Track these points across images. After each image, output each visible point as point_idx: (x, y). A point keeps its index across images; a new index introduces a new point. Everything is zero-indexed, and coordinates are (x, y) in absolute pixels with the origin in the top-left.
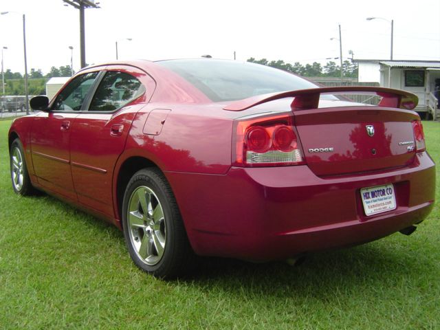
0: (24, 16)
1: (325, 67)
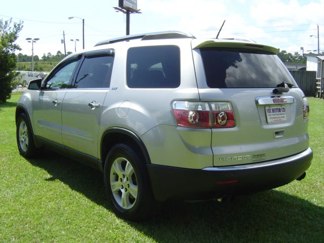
0: (83, 20)
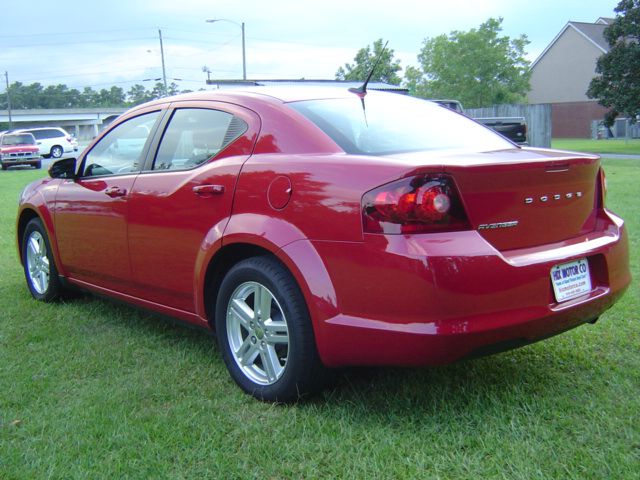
1: (130, 93)
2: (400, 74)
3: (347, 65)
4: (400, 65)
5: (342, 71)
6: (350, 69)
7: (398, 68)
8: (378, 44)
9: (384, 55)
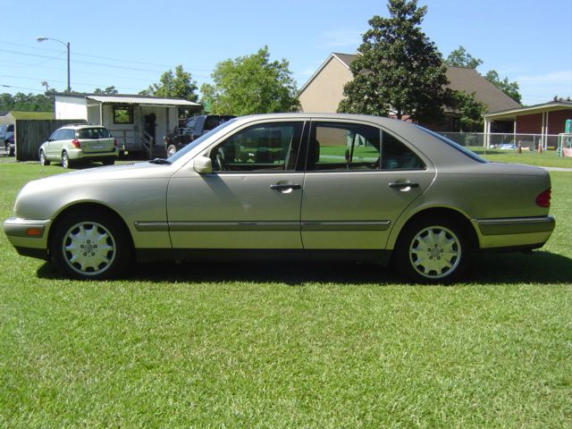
2: (196, 92)
3: (155, 85)
4: (197, 85)
5: (152, 89)
6: (157, 87)
7: (195, 88)
8: (180, 69)
9: (185, 78)
